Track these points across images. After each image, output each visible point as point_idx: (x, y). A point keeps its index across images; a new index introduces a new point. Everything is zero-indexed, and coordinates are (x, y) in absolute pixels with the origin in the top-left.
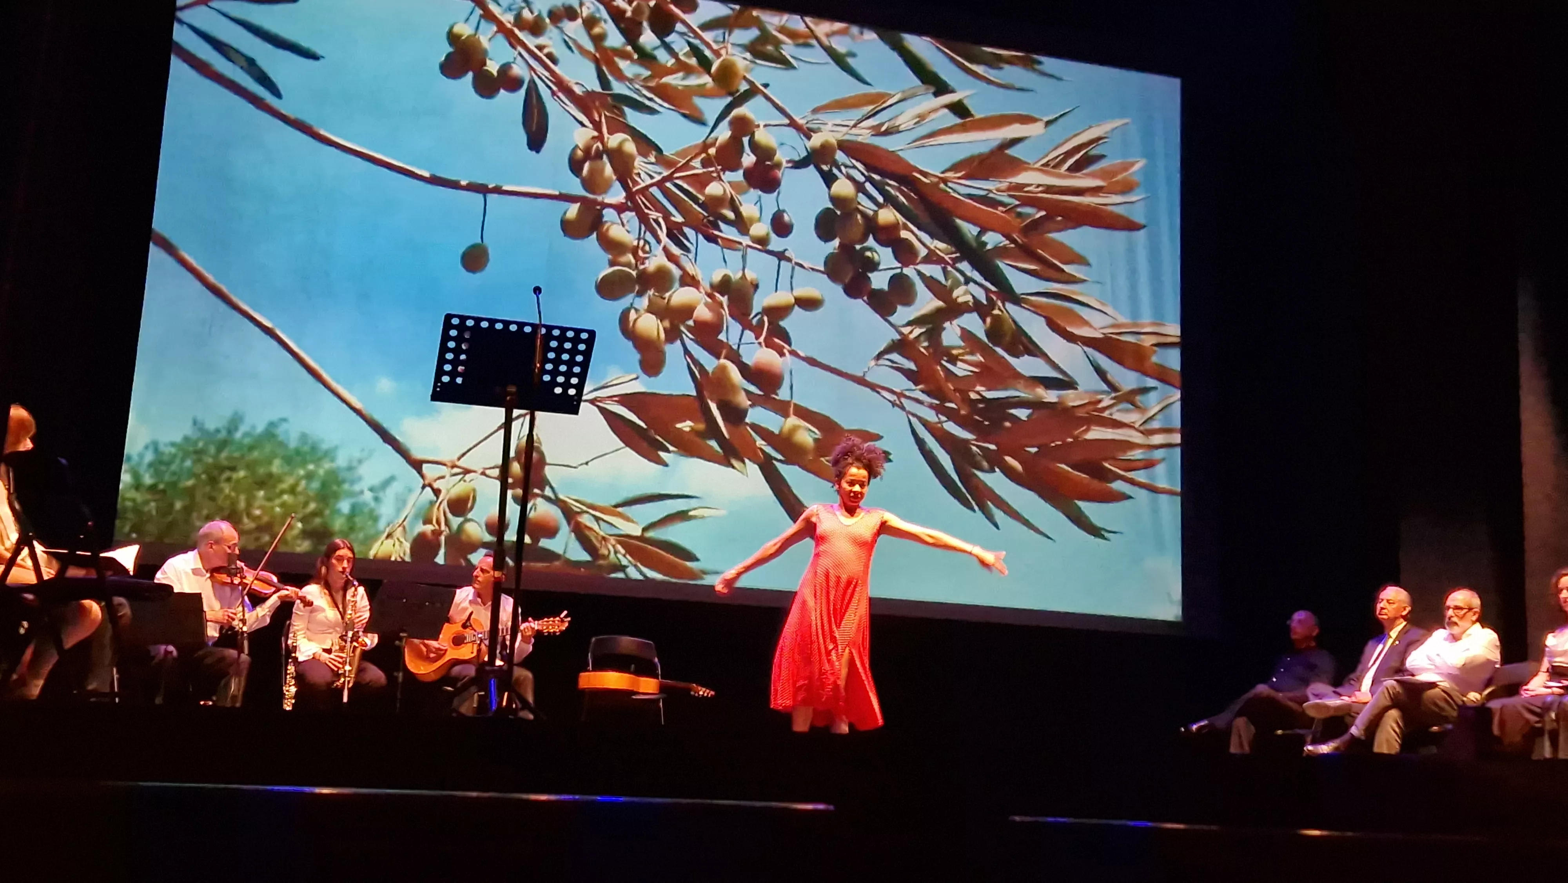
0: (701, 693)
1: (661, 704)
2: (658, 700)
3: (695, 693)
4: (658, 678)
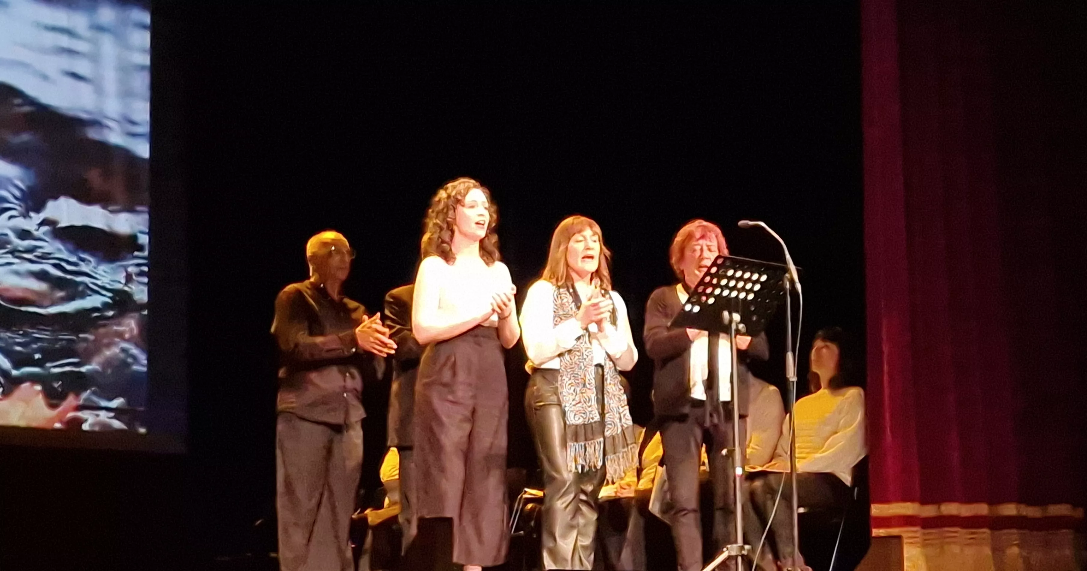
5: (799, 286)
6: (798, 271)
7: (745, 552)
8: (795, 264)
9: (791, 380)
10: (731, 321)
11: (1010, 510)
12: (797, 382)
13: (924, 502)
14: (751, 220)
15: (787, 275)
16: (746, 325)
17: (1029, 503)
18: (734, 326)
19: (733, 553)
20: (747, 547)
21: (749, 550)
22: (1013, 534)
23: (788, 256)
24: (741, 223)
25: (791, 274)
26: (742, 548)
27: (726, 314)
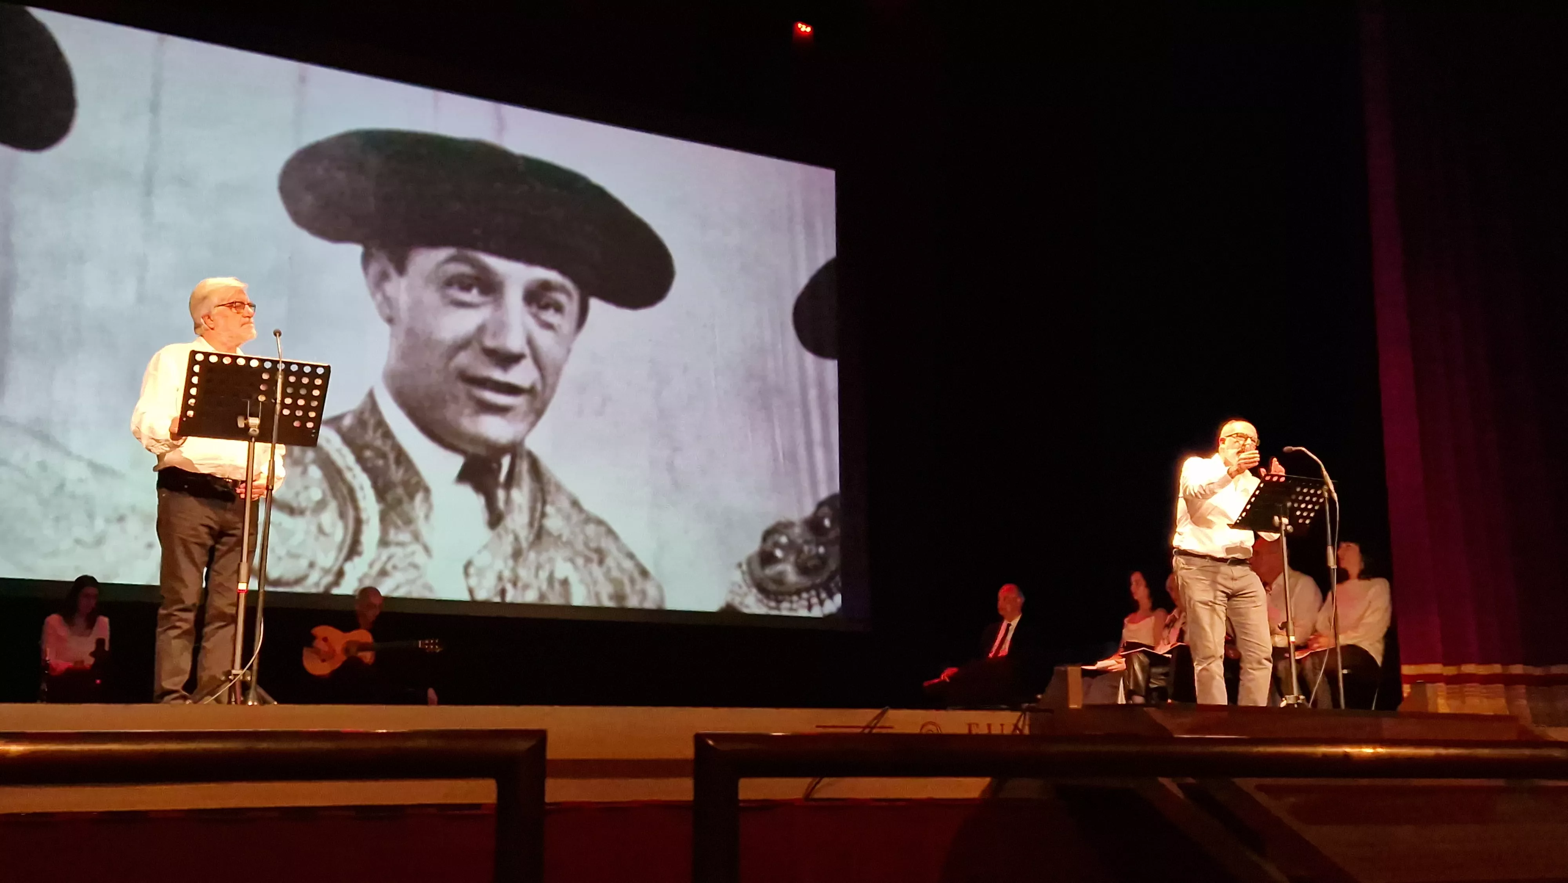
5: (1335, 495)
6: (1334, 483)
7: (1299, 701)
8: (1331, 478)
9: (1332, 567)
10: (1281, 523)
11: (1517, 669)
12: (1337, 569)
13: (1445, 664)
14: (1293, 447)
15: (1325, 487)
16: (1293, 526)
17: (1536, 664)
18: (1283, 528)
19: (1291, 702)
20: (1302, 697)
21: (1303, 699)
22: (1522, 689)
23: (1325, 473)
24: (1286, 449)
25: (1328, 485)
26: (1298, 698)
27: (1276, 518)
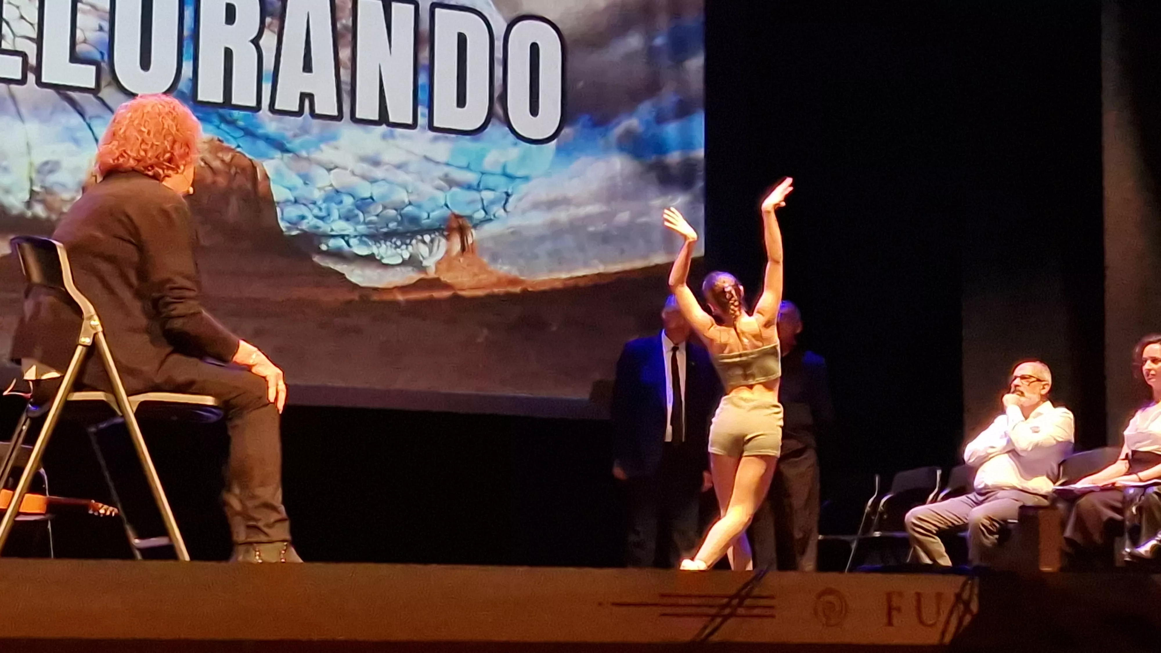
0: (102, 511)
1: (49, 526)
2: (44, 522)
3: (94, 511)
4: (45, 494)
